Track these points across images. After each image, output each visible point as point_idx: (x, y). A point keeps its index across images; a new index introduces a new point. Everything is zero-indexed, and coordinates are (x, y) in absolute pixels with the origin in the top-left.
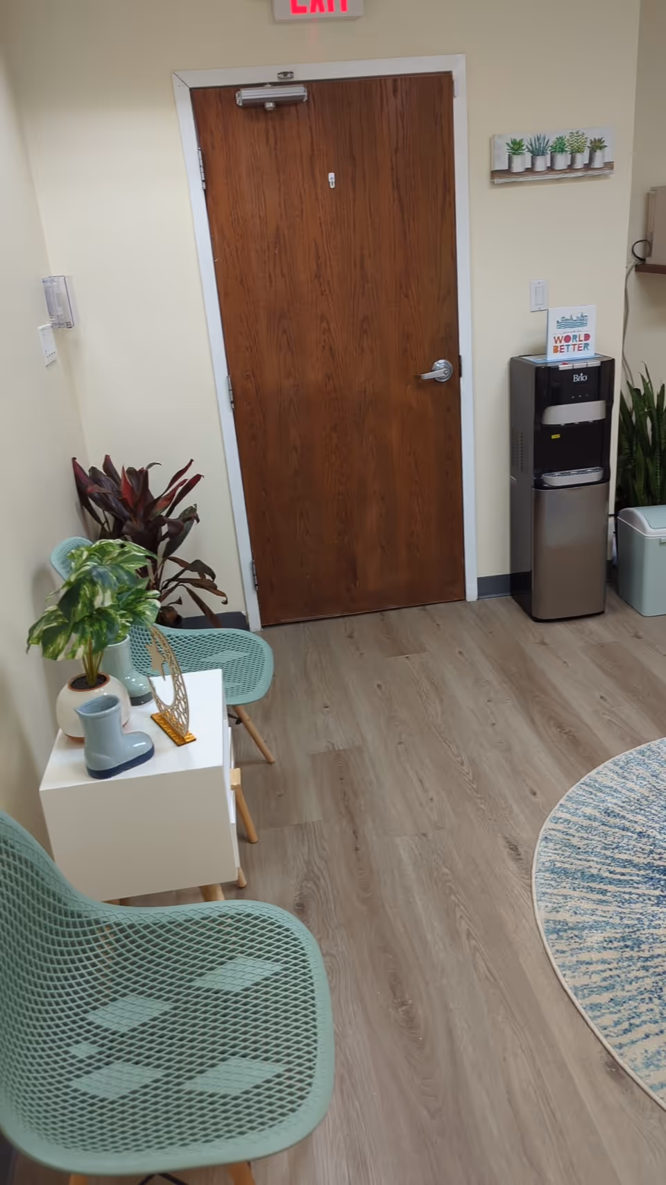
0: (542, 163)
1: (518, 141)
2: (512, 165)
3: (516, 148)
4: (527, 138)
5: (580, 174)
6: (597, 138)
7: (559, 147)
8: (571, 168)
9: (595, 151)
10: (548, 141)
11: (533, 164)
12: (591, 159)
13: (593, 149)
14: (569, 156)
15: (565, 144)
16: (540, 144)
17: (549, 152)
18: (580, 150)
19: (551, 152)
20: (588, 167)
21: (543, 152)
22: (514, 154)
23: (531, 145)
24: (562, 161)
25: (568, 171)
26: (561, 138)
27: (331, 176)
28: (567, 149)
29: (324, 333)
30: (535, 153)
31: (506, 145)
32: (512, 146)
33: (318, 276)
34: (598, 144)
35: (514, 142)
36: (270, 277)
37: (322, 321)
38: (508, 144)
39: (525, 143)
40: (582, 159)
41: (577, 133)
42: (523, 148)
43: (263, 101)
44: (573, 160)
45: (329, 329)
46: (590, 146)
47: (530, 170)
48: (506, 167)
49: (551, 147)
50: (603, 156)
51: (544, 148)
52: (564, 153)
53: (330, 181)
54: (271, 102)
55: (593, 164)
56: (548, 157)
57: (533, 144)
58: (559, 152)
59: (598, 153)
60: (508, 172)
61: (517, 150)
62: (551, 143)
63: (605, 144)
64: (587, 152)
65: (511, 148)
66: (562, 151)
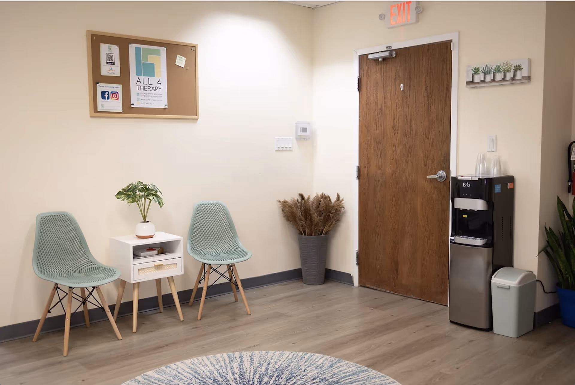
0: (489, 78)
1: (477, 68)
2: (474, 79)
3: (476, 71)
4: (481, 67)
5: (509, 83)
6: (518, 65)
7: (498, 70)
8: (504, 80)
9: (517, 71)
10: (492, 68)
11: (484, 78)
12: (515, 75)
13: (515, 70)
14: (503, 74)
15: (500, 68)
16: (488, 69)
17: (492, 73)
18: (508, 71)
19: (494, 73)
20: (513, 79)
21: (489, 73)
22: (475, 74)
23: (484, 70)
24: (499, 77)
25: (502, 81)
26: (499, 66)
27: (402, 85)
28: (501, 71)
29: (394, 152)
30: (486, 73)
31: (471, 70)
32: (474, 70)
33: (393, 127)
34: (518, 68)
35: (475, 69)
36: (377, 126)
37: (393, 146)
38: (472, 70)
39: (481, 69)
40: (509, 75)
41: (507, 63)
42: (480, 71)
43: (377, 58)
44: (505, 76)
45: (396, 150)
46: (514, 68)
47: (483, 81)
48: (472, 81)
49: (493, 70)
50: (521, 73)
51: (490, 71)
52: (500, 72)
53: (401, 87)
54: (380, 58)
55: (515, 77)
56: (492, 75)
57: (484, 68)
58: (497, 72)
59: (518, 72)
60: (472, 82)
61: (476, 72)
62: (493, 68)
63: (522, 67)
64: (512, 72)
65: (474, 71)
66: (499, 71)
